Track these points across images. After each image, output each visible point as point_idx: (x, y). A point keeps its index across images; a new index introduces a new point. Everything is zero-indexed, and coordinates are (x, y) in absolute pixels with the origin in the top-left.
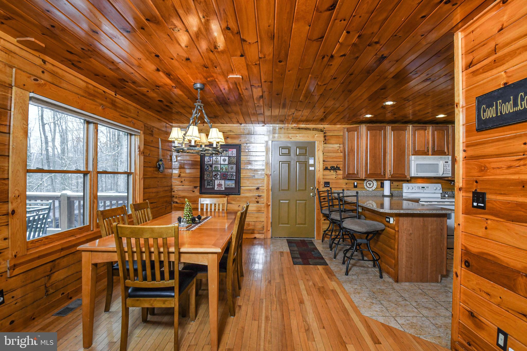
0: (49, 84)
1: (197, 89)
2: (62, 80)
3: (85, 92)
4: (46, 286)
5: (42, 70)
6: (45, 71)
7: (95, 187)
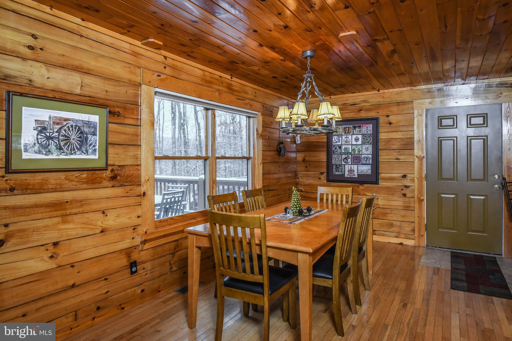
0: (169, 77)
1: (306, 58)
2: (181, 72)
3: (203, 79)
4: (170, 263)
5: (164, 65)
6: (166, 66)
7: (213, 172)
